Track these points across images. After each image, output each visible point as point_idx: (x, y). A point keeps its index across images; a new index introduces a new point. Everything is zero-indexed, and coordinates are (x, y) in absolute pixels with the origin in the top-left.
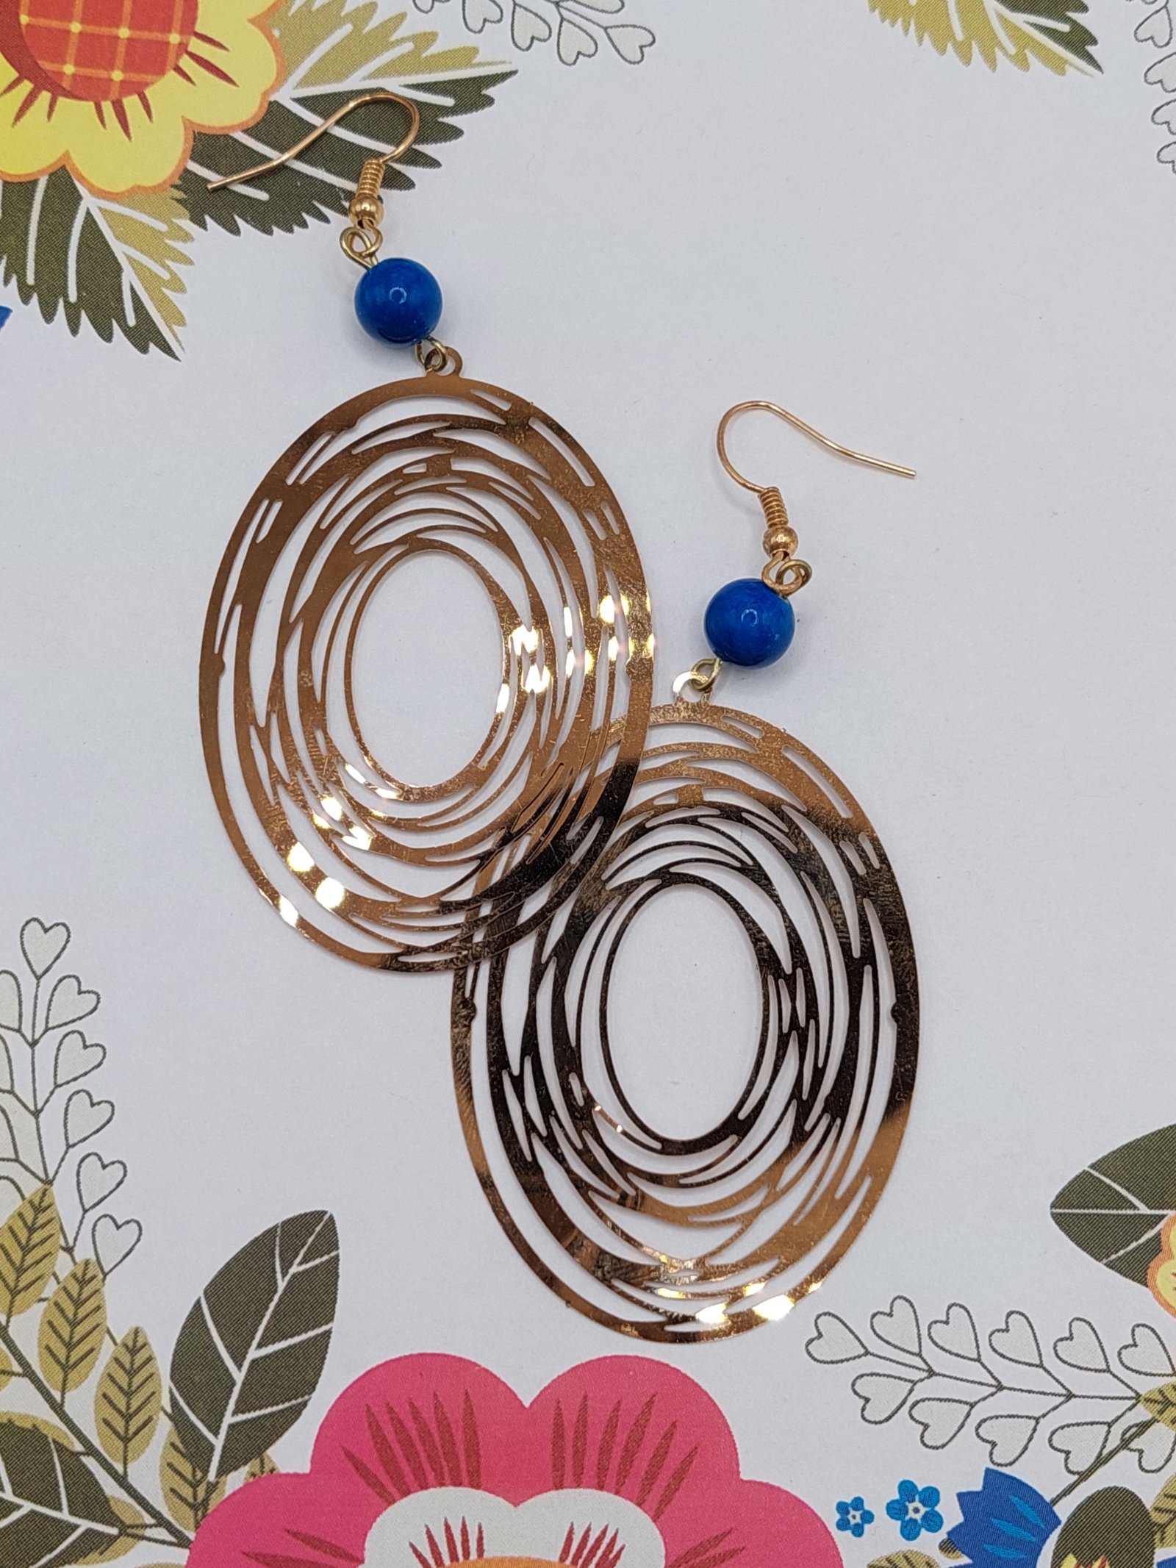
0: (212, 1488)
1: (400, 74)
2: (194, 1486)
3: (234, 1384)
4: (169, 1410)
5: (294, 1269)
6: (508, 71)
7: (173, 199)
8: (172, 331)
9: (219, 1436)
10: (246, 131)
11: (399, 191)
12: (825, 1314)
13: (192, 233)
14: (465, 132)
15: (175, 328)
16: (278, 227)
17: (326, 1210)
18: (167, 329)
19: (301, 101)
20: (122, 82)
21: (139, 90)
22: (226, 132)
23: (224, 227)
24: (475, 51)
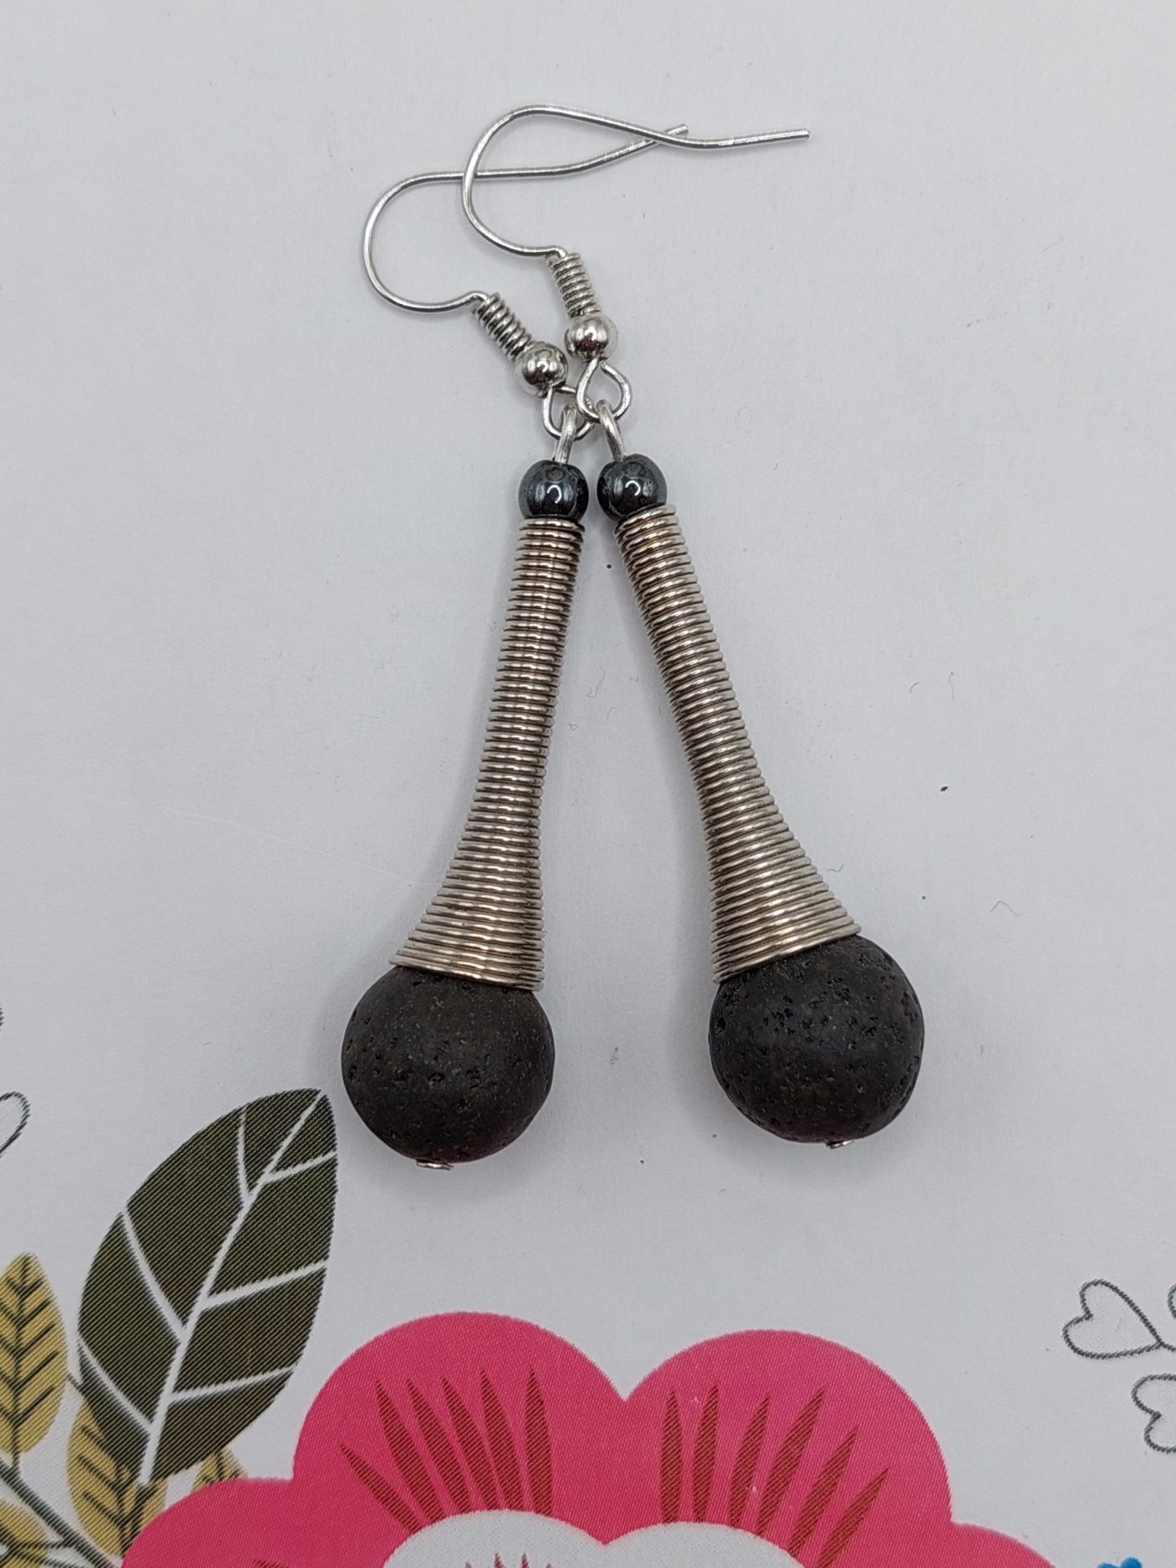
0: (144, 1496)
2: (119, 1489)
3: (172, 1346)
4: (79, 1379)
5: (268, 1177)
9: (154, 1417)
12: (1095, 1284)
17: (318, 1089)
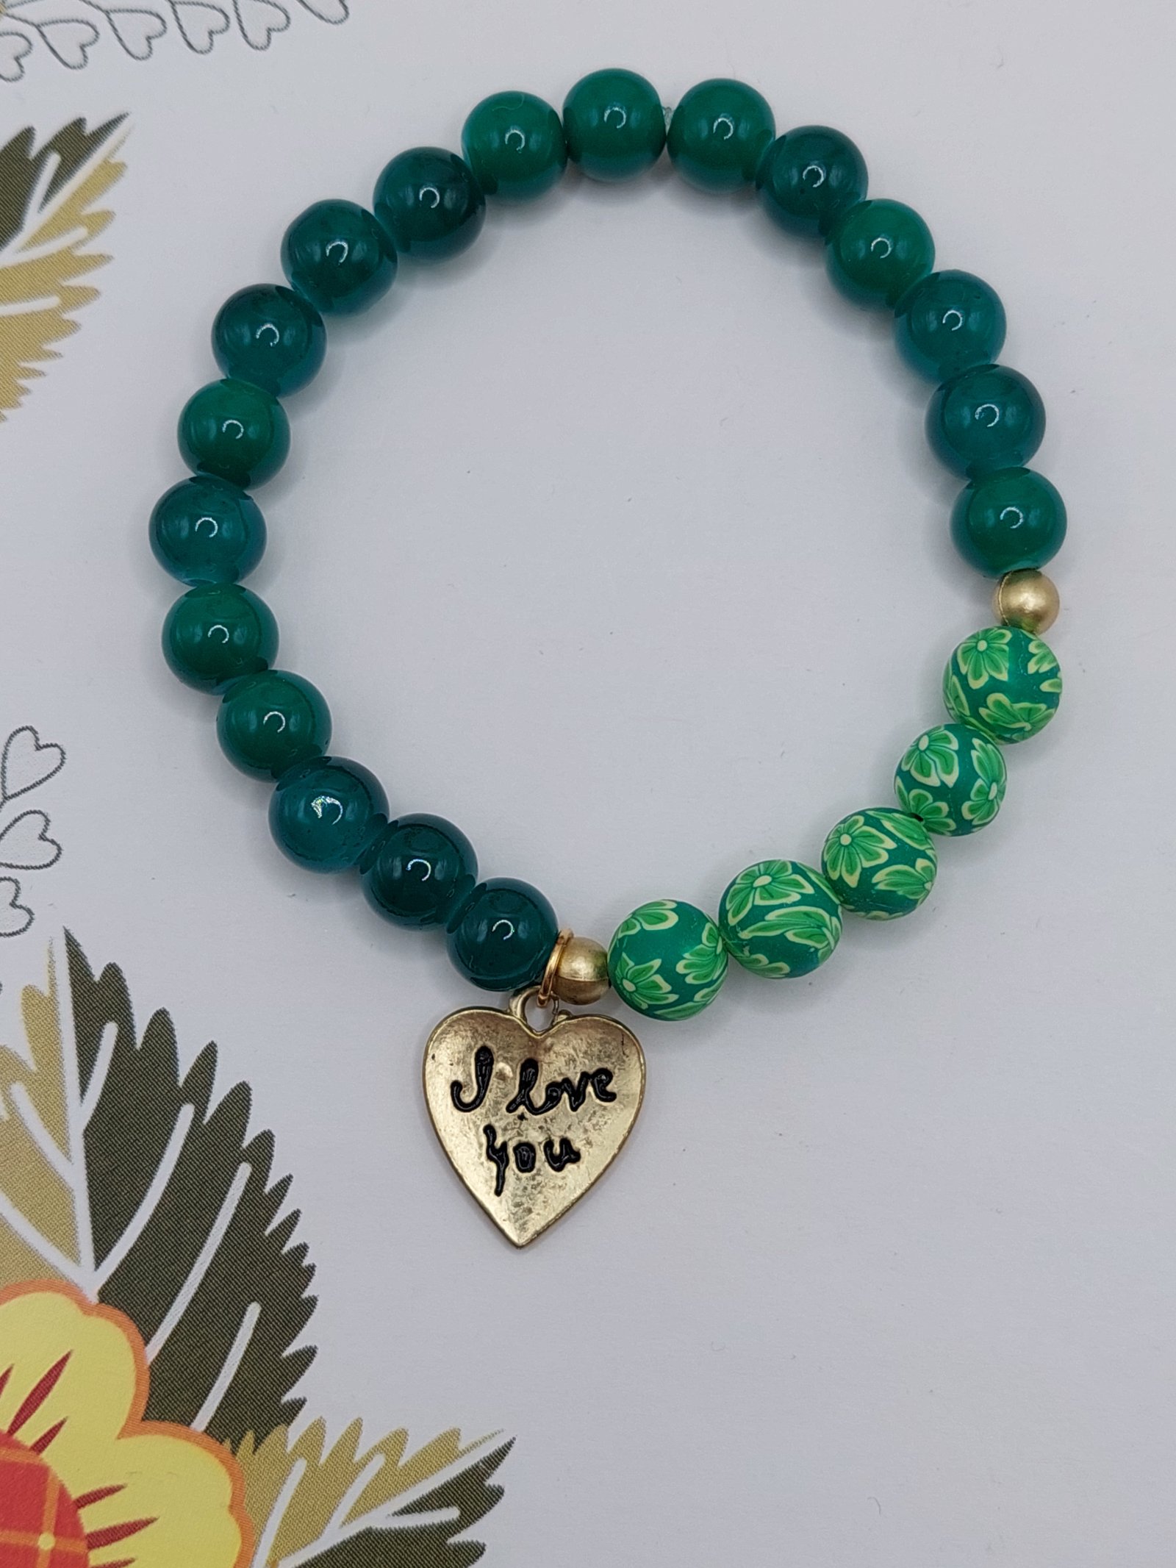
1: (63, 1107)
6: (64, 942)
7: (255, 1450)
8: (468, 1450)
10: (147, 1341)
11: (251, 1107)
13: (309, 1423)
14: (158, 1008)
15: (462, 1446)
16: (304, 1290)
18: (463, 1457)
19: (101, 1254)
20: (57, 1533)
21: (70, 1508)
22: (146, 1367)
23: (301, 1372)
24: (30, 994)
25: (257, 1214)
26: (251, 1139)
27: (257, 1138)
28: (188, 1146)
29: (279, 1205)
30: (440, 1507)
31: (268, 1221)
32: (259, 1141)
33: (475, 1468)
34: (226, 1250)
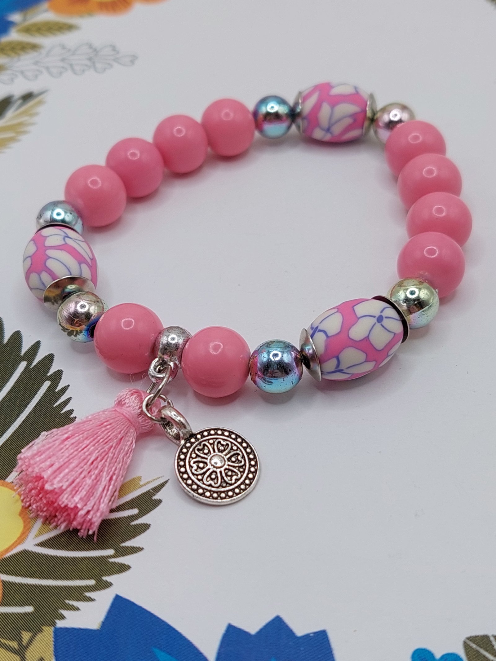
8: (145, 484)
11: (54, 362)
14: (17, 330)
15: (142, 483)
18: (142, 488)
25: (51, 399)
26: (52, 373)
27: (55, 372)
28: (22, 376)
29: (62, 396)
30: (128, 509)
31: (56, 402)
32: (56, 373)
33: (148, 492)
34: (34, 413)
